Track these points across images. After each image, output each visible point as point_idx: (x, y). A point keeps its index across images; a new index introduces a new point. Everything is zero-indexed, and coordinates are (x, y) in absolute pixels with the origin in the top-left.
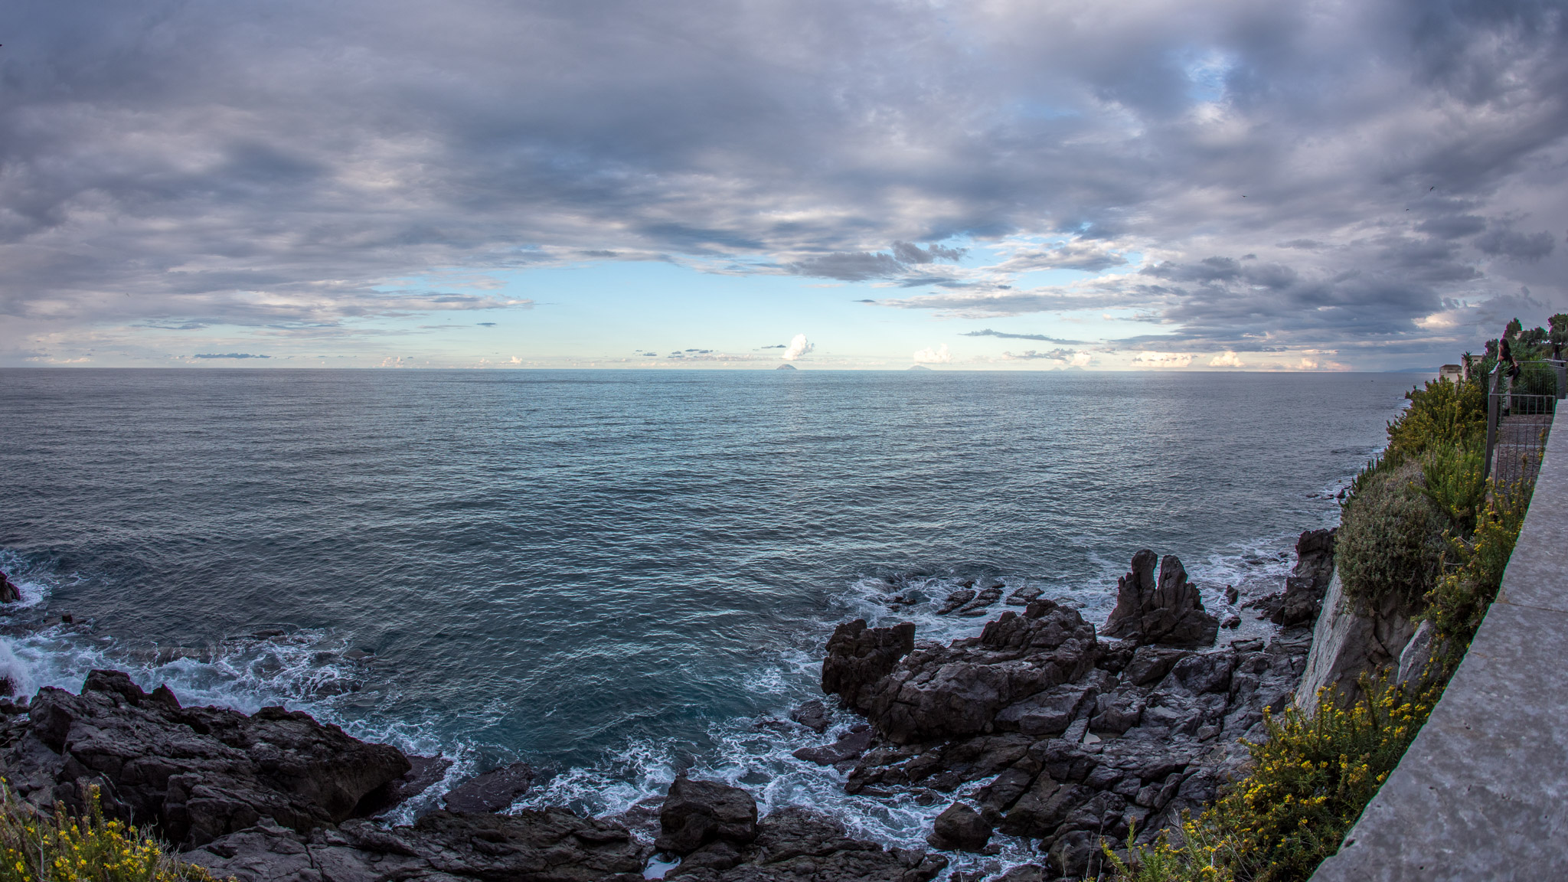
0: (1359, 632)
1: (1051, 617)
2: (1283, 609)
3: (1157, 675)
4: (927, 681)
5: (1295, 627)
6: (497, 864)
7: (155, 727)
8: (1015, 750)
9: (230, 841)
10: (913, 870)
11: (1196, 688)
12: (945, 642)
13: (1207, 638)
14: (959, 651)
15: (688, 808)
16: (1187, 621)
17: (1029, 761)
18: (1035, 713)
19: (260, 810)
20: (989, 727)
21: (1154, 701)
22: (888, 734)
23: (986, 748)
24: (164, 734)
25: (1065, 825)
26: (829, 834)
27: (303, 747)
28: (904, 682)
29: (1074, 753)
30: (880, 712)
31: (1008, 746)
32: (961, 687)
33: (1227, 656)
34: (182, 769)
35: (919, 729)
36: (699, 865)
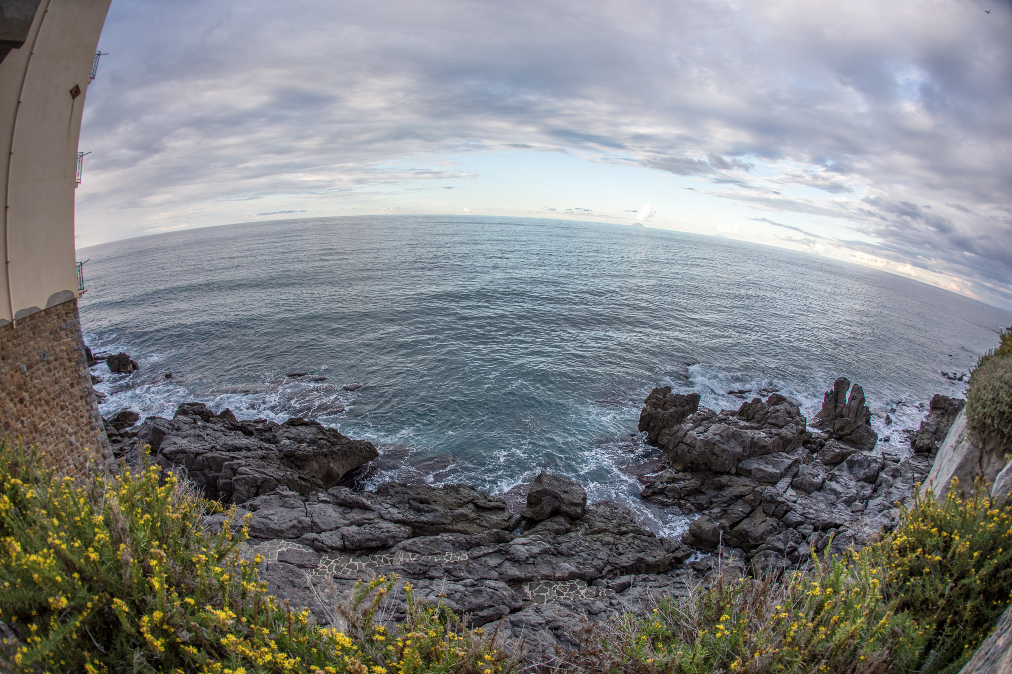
0: (971, 457)
1: (782, 407)
2: (916, 440)
3: (835, 462)
4: (702, 433)
5: (920, 455)
6: (422, 518)
7: (220, 433)
8: (746, 488)
9: (257, 501)
10: (671, 554)
11: (857, 476)
12: (718, 410)
13: (869, 446)
14: (724, 417)
15: (545, 492)
16: (860, 430)
17: (753, 498)
18: (762, 467)
19: (279, 481)
20: (733, 471)
21: (832, 477)
22: (673, 463)
23: (729, 483)
24: (224, 438)
25: (764, 545)
26: (626, 522)
27: (313, 442)
28: (688, 431)
29: (780, 499)
30: (671, 448)
31: (741, 485)
32: (722, 441)
33: (879, 460)
34: (233, 458)
35: (692, 463)
36: (545, 530)
